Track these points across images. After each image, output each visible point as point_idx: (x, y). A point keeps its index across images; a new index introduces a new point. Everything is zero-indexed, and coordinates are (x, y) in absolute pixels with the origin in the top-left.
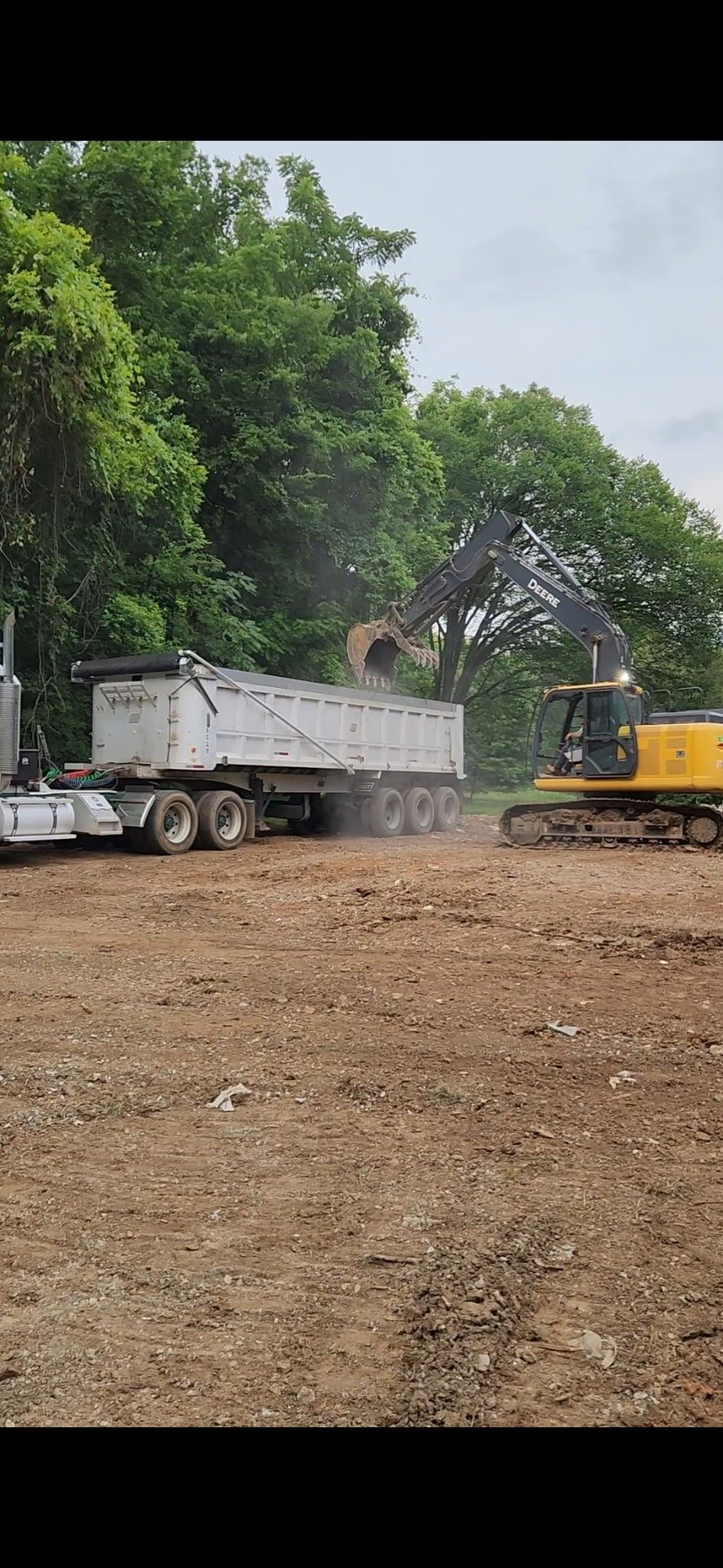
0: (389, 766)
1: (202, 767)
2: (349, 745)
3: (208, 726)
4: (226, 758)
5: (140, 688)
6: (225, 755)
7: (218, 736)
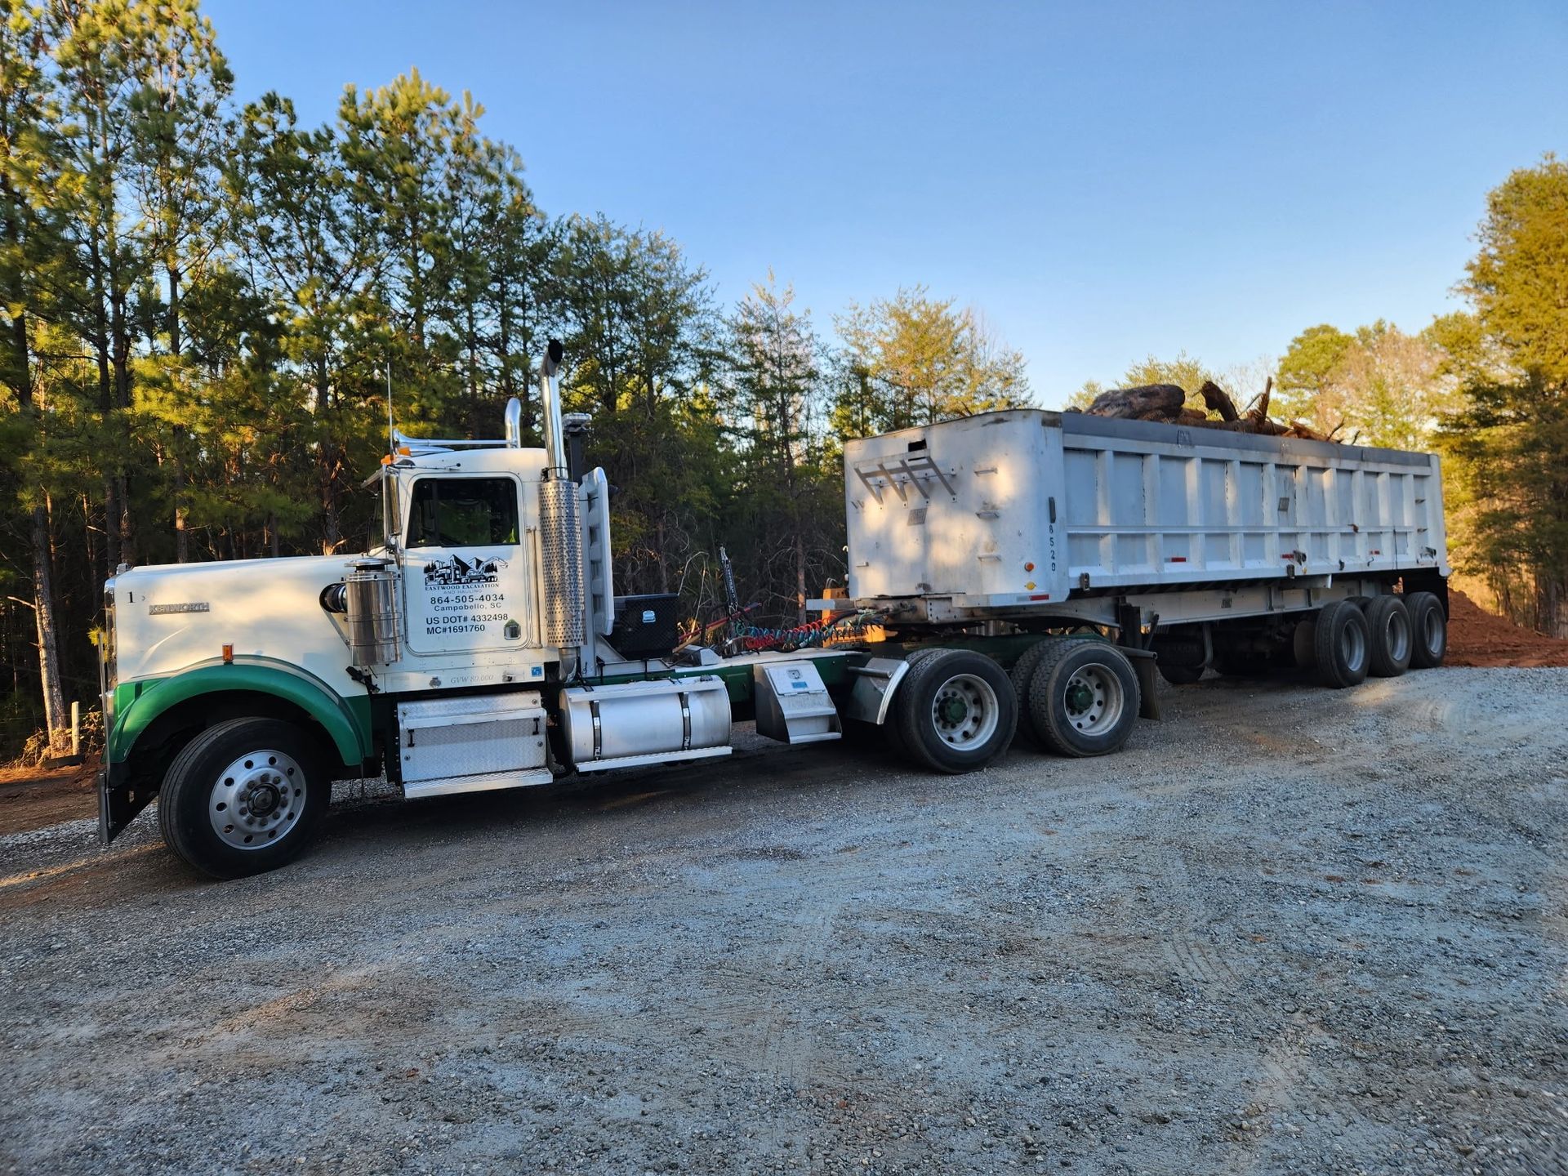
0: (1342, 564)
1: (1046, 597)
2: (1281, 535)
3: (1053, 520)
4: (1087, 576)
5: (924, 461)
6: (1084, 570)
7: (1071, 536)
